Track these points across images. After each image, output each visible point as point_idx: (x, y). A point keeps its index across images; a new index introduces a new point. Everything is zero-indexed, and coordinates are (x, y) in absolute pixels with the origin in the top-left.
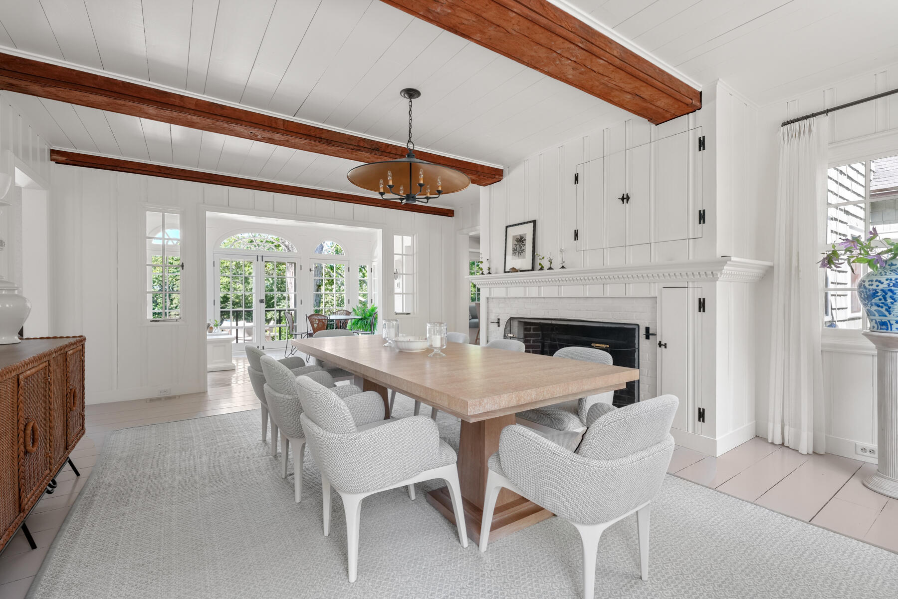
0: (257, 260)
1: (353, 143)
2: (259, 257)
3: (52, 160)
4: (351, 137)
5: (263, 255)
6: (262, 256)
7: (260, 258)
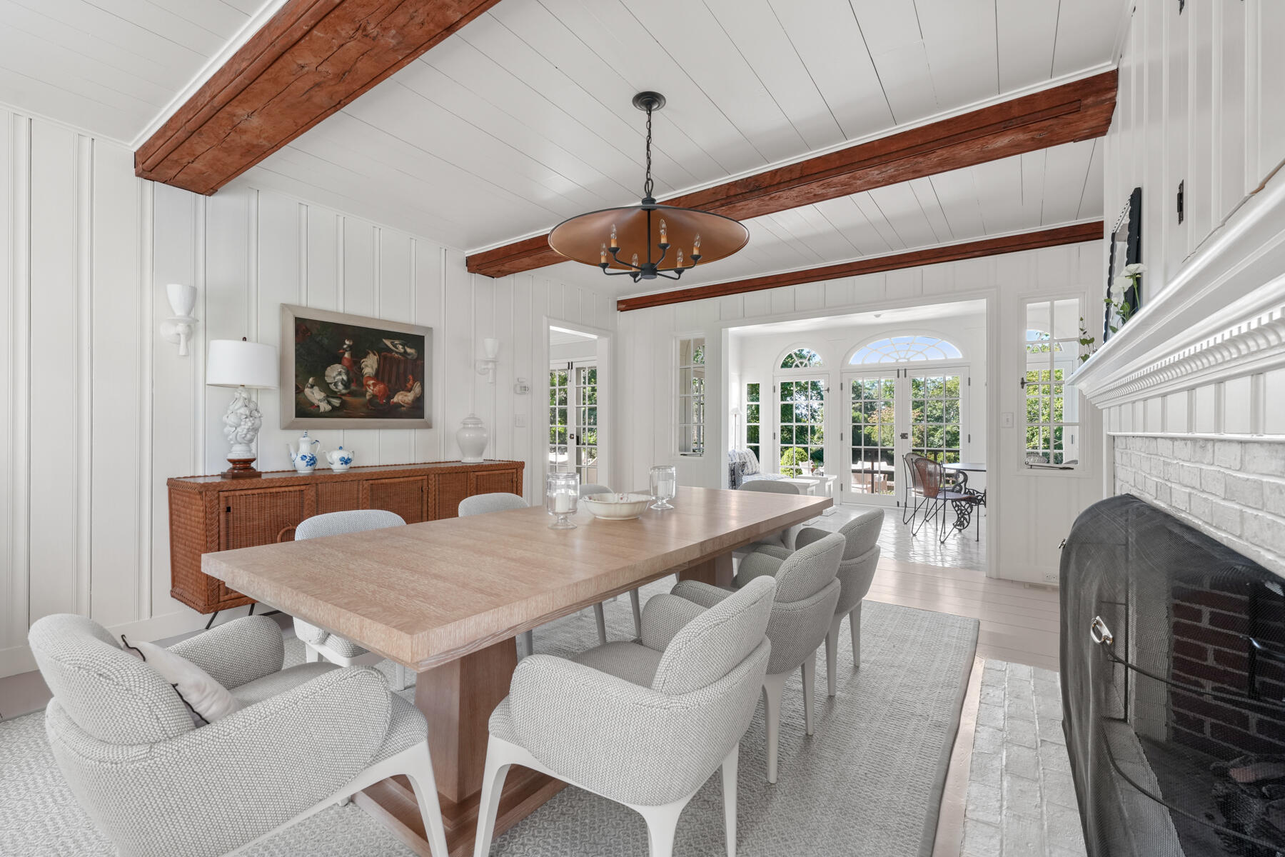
0: (898, 377)
1: (719, 197)
2: (900, 371)
3: (618, 310)
4: (715, 190)
5: (907, 368)
6: (905, 370)
7: (902, 373)
